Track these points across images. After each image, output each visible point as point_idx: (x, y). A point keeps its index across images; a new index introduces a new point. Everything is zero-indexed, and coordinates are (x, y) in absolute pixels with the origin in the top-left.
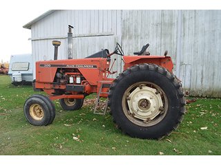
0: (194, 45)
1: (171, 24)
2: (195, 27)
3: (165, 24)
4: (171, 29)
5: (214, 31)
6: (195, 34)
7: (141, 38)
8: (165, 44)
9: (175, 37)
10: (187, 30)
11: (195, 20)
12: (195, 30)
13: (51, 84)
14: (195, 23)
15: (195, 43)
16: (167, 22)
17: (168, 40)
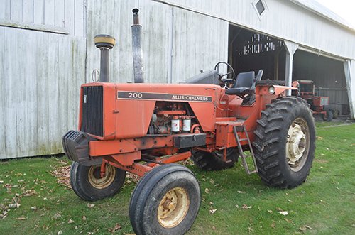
0: (186, 70)
1: (161, 37)
2: (187, 46)
3: (154, 34)
4: (161, 43)
5: (203, 54)
6: (187, 55)
7: (121, 50)
8: (154, 64)
9: (166, 56)
10: (178, 48)
11: (187, 37)
12: (187, 50)
13: (135, 138)
14: (187, 41)
15: (187, 67)
16: (156, 30)
17: (157, 58)
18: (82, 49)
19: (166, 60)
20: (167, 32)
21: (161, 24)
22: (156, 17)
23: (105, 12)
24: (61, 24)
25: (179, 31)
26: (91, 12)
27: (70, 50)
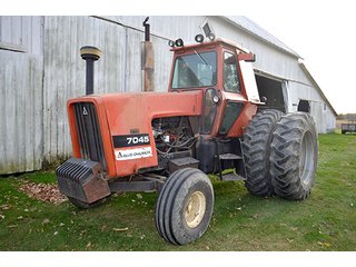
18: (39, 67)
19: (121, 80)
20: (121, 52)
21: (116, 44)
22: (111, 38)
23: (62, 31)
24: (18, 42)
25: (132, 52)
26: (48, 31)
27: (27, 68)
